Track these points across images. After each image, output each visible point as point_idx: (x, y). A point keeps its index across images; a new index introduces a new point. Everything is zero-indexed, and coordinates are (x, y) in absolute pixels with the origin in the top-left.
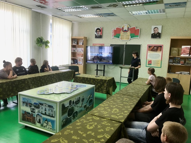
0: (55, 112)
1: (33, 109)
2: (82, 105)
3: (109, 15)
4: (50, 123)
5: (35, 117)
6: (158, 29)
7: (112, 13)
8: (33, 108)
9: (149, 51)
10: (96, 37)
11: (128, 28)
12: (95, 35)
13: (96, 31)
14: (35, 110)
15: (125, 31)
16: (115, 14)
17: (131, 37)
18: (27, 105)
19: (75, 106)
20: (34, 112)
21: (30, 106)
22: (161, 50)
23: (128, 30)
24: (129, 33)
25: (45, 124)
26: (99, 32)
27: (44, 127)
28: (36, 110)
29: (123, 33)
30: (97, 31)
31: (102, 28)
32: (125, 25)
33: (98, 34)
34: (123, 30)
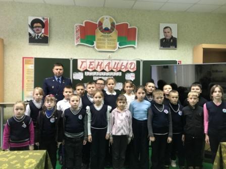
6: (171, 29)
10: (32, 40)
11: (113, 24)
12: (30, 34)
13: (32, 26)
15: (106, 30)
17: (120, 45)
23: (111, 28)
24: (114, 35)
26: (39, 29)
29: (103, 34)
30: (35, 25)
31: (47, 19)
32: (105, 17)
33: (38, 33)
34: (101, 29)
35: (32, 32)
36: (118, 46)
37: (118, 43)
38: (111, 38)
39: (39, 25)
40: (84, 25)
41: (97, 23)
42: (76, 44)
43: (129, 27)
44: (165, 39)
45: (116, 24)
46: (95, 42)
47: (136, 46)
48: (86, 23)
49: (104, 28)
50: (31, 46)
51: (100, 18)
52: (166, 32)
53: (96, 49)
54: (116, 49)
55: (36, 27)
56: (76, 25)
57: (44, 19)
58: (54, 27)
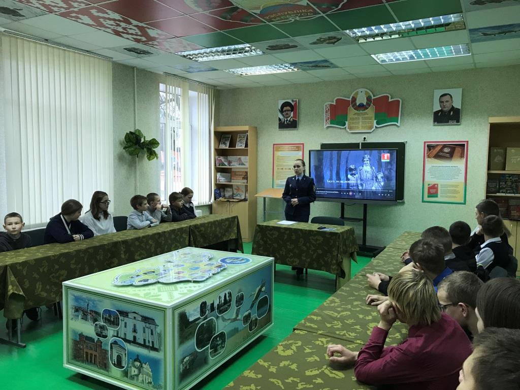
0: (159, 335)
1: (102, 328)
2: (237, 315)
3: (316, 66)
4: (146, 368)
5: (106, 351)
6: (451, 97)
7: (326, 61)
8: (102, 324)
9: (430, 159)
11: (369, 99)
12: (280, 119)
14: (106, 332)
15: (362, 107)
16: (332, 64)
17: (378, 123)
18: (85, 318)
19: (217, 318)
20: (105, 337)
21: (95, 320)
22: (462, 156)
23: (367, 103)
24: (371, 112)
25: (134, 371)
26: (289, 112)
27: (132, 378)
28: (111, 331)
29: (356, 112)
30: (285, 109)
31: (296, 101)
32: (360, 90)
33: (287, 117)
34: (354, 106)
35: (281, 117)
36: (375, 124)
37: (375, 121)
38: (366, 116)
39: (288, 108)
40: (334, 103)
41: (350, 99)
42: (325, 127)
43: (390, 100)
44: (441, 111)
45: (373, 98)
46: (347, 123)
47: (399, 124)
48: (337, 100)
49: (358, 104)
50: (280, 132)
51: (353, 93)
52: (443, 102)
53: (348, 130)
54: (373, 129)
55: (285, 111)
56: (326, 104)
58: (304, 109)
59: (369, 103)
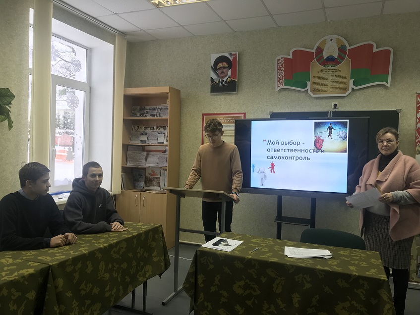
10: (216, 88)
11: (342, 49)
13: (215, 69)
15: (331, 60)
23: (339, 56)
24: (345, 67)
29: (323, 68)
30: (220, 65)
31: (236, 54)
32: (328, 38)
33: (223, 77)
34: (320, 59)
36: (351, 85)
37: (351, 81)
38: (338, 73)
39: (224, 64)
40: (291, 57)
41: (314, 51)
42: (277, 89)
43: (375, 50)
45: (348, 48)
46: (309, 83)
47: (388, 85)
48: (294, 53)
49: (325, 58)
51: (320, 41)
53: (311, 94)
54: (348, 93)
55: (220, 68)
56: (278, 57)
57: (231, 55)
58: (247, 67)
59: (343, 55)
